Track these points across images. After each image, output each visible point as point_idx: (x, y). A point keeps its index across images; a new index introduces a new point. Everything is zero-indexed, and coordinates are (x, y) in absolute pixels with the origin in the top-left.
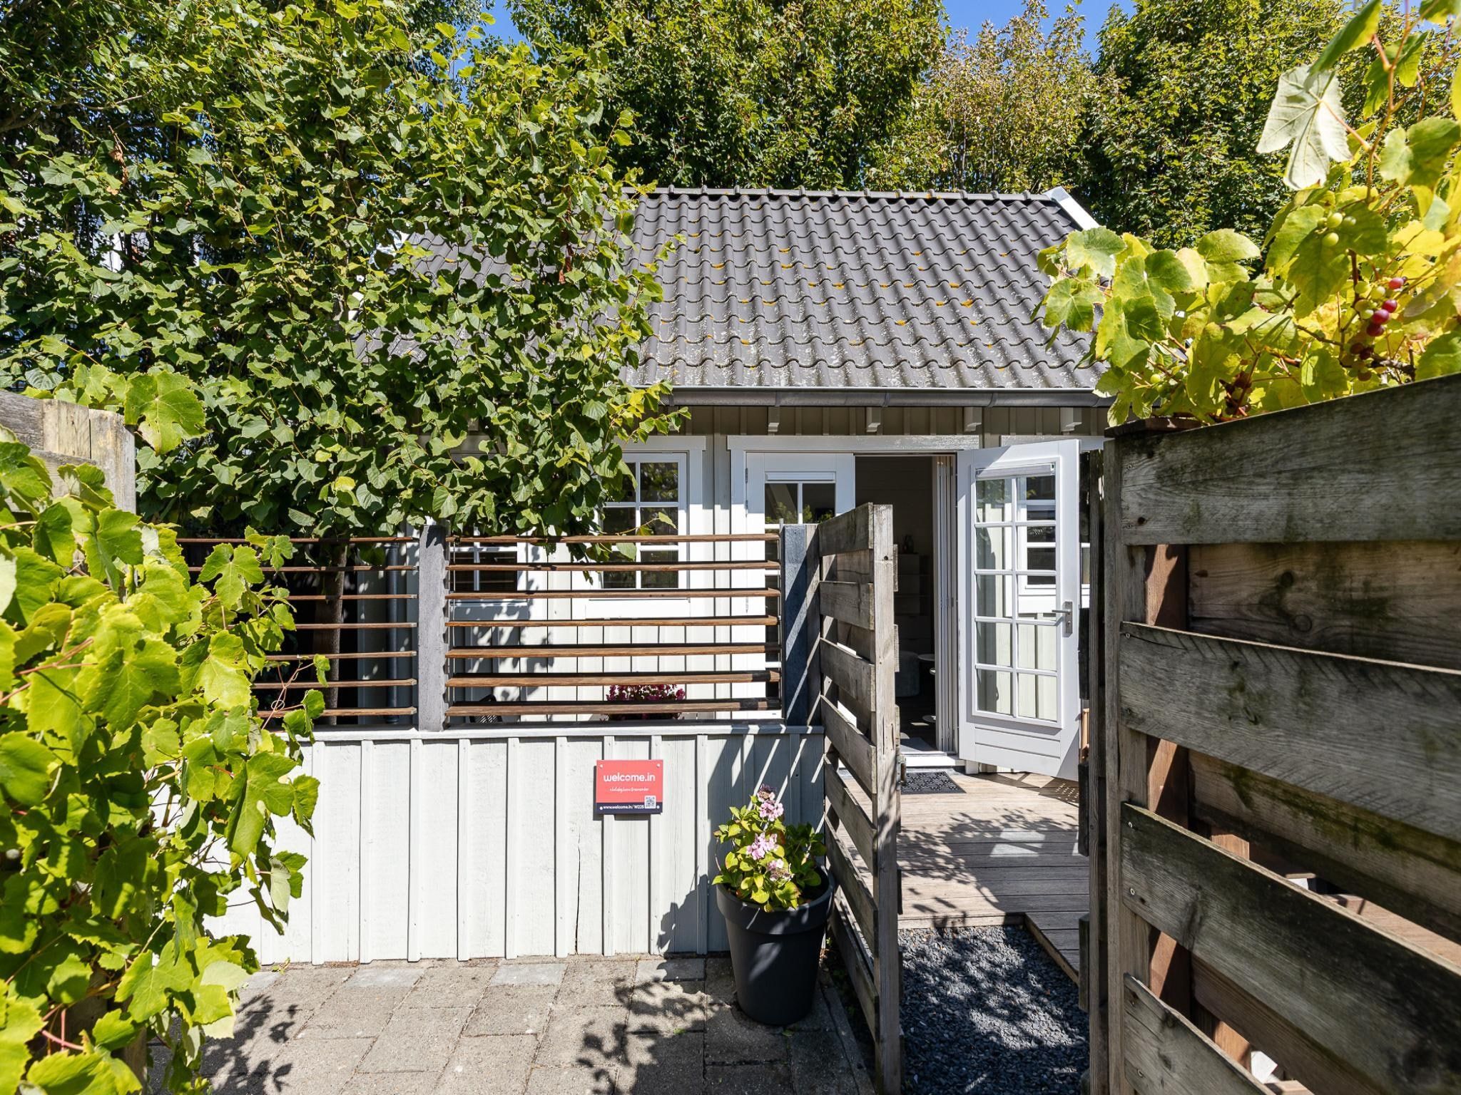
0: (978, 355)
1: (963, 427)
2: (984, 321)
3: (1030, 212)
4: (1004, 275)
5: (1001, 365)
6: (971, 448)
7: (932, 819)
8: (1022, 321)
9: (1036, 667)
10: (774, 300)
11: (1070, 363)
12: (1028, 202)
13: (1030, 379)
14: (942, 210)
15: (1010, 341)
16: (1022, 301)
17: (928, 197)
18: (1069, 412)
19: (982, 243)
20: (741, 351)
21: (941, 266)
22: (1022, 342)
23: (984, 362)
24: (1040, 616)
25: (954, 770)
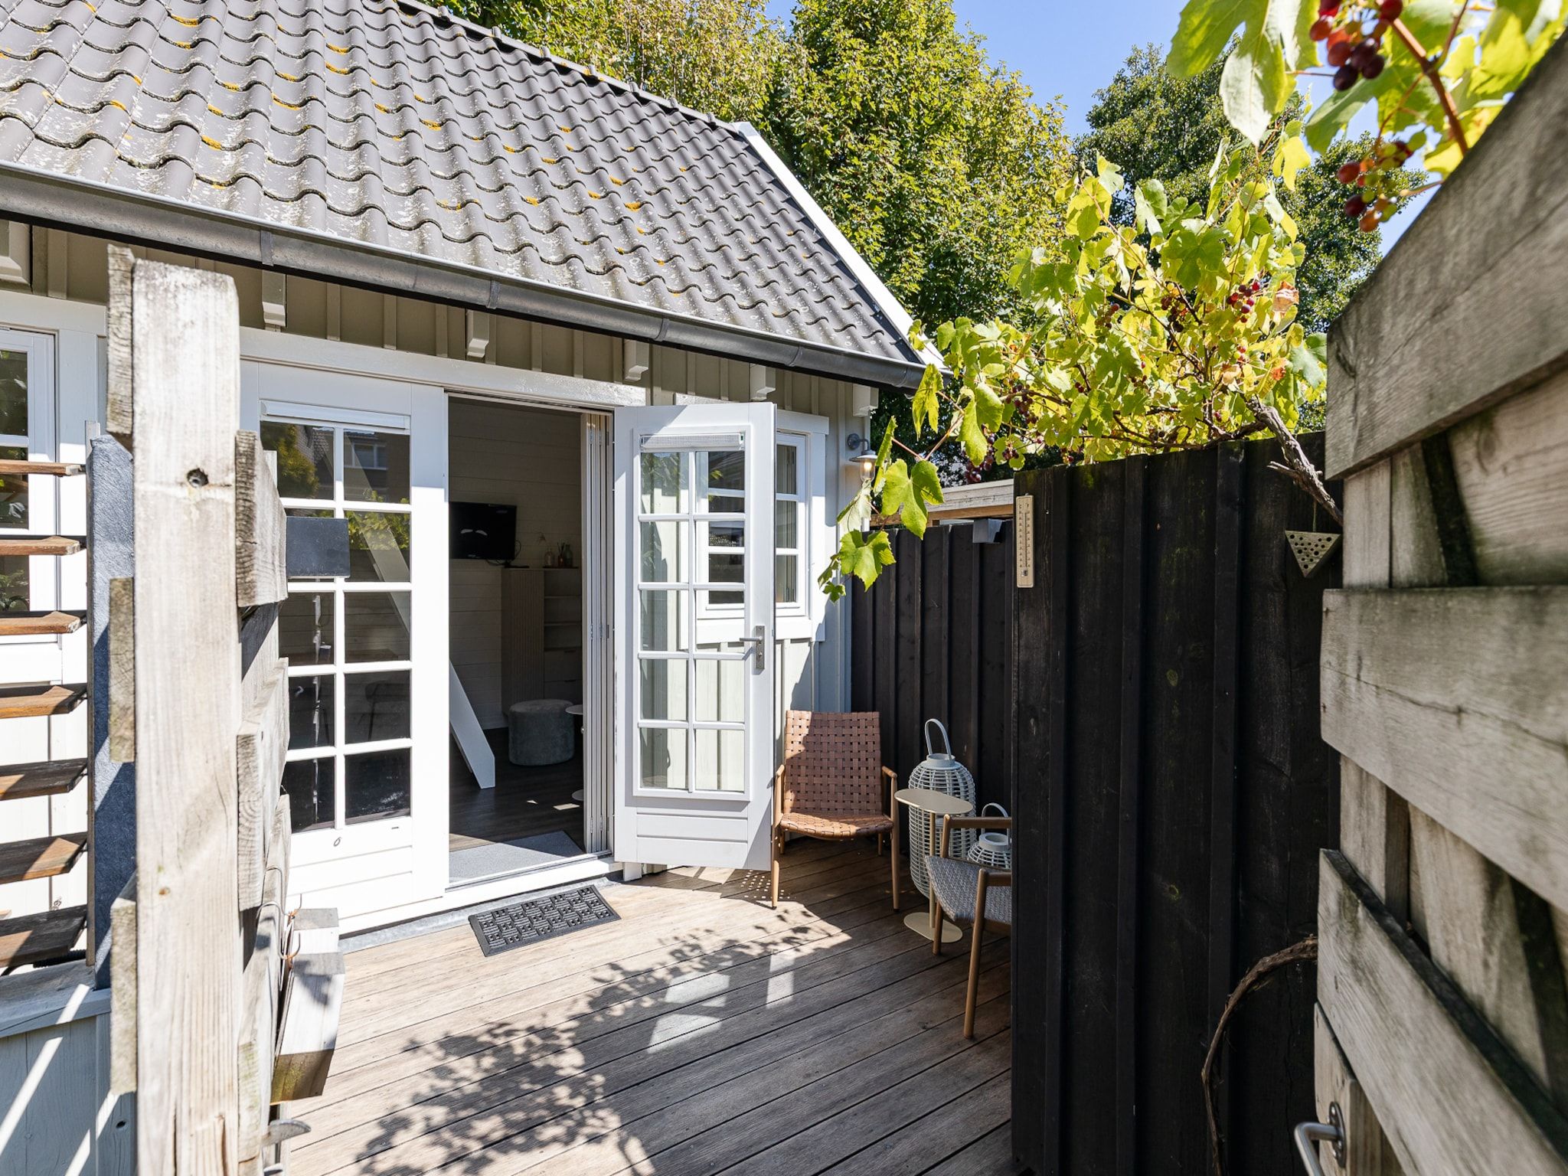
0: (643, 267)
1: (623, 374)
2: (655, 231)
3: (715, 137)
4: (682, 189)
5: (676, 288)
6: (635, 404)
7: (556, 993)
8: (704, 244)
9: (719, 719)
10: (298, 102)
11: (763, 305)
12: (713, 127)
13: (714, 314)
14: (605, 95)
15: (688, 263)
16: (704, 223)
17: (586, 74)
18: (760, 372)
19: (656, 146)
20: (195, 152)
21: (600, 153)
22: (704, 268)
23: (652, 278)
24: (724, 646)
25: (606, 880)
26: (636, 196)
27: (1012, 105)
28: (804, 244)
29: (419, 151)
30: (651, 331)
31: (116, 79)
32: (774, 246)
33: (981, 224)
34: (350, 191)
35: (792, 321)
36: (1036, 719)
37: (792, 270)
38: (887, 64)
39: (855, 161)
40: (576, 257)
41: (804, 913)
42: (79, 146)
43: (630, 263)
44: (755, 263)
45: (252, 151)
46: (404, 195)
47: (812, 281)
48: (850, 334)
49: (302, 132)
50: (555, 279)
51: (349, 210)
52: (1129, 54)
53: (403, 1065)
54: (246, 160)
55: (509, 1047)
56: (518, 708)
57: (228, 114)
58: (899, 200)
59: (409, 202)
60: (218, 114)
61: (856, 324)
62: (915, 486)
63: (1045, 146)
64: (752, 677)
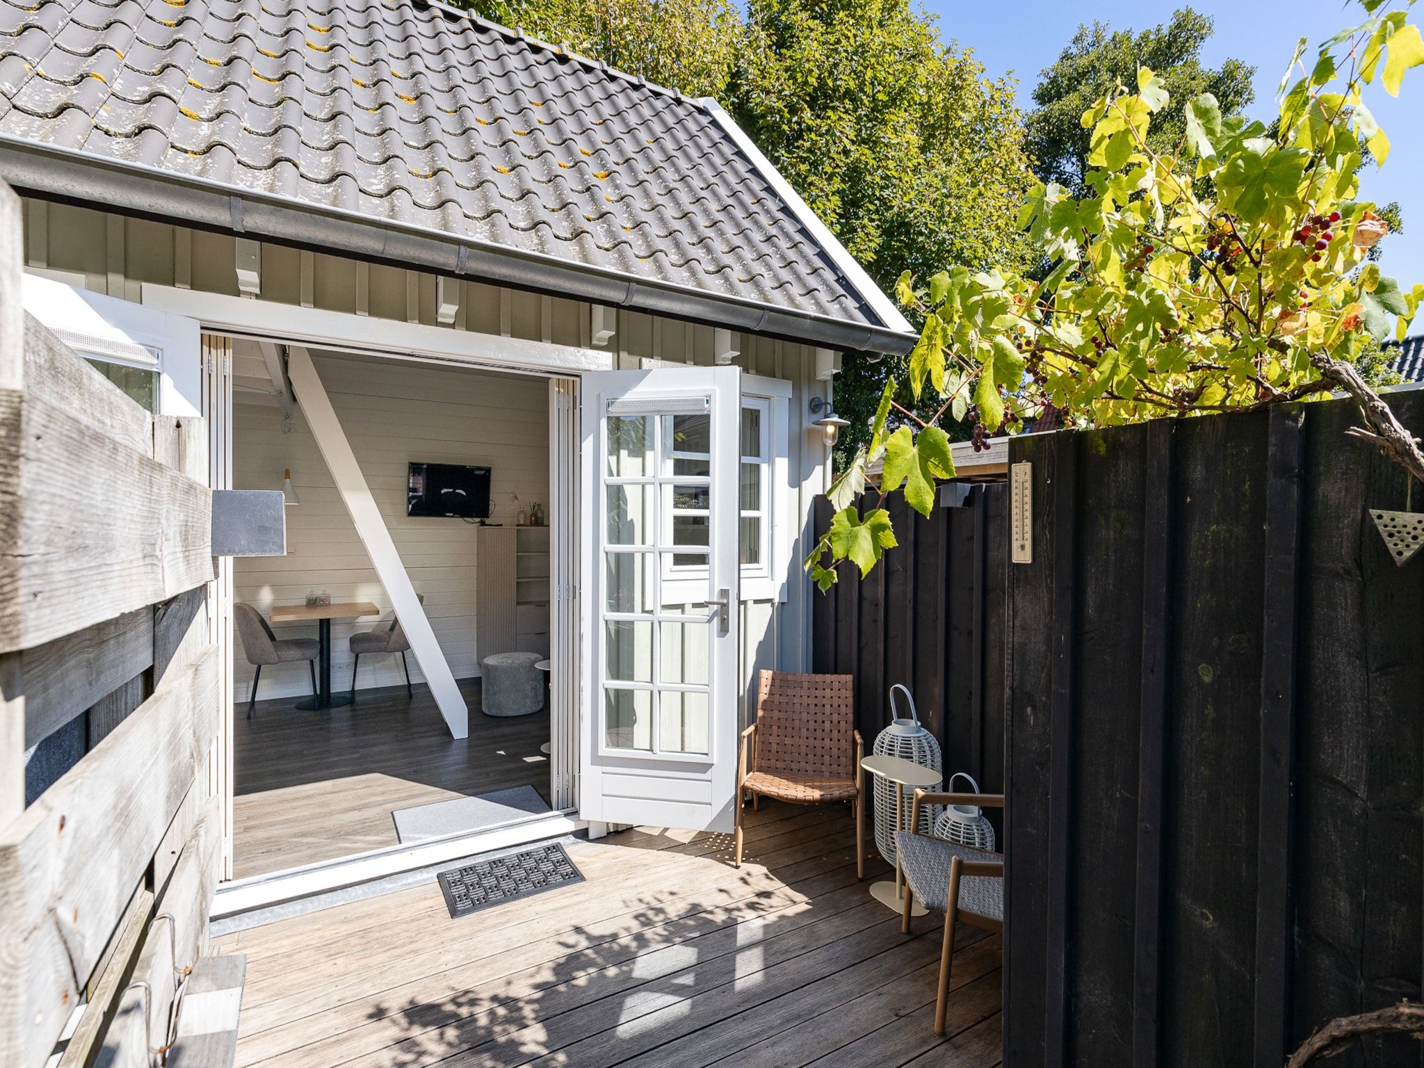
0: (610, 233)
1: (590, 338)
2: (622, 199)
3: (681, 112)
4: (649, 159)
5: (642, 254)
6: (601, 369)
7: (521, 962)
8: (670, 212)
9: (683, 681)
10: (277, 77)
11: (728, 269)
12: (679, 102)
13: (680, 279)
14: (575, 72)
15: (654, 230)
16: (670, 191)
17: (557, 52)
18: (725, 336)
19: (624, 120)
20: (172, 121)
21: (569, 126)
22: (670, 234)
23: (619, 243)
24: (688, 608)
25: (572, 838)
26: (604, 166)
27: (964, 80)
28: (767, 212)
29: (393, 122)
30: (617, 296)
31: (98, 54)
32: (739, 213)
33: (935, 196)
34: (324, 160)
35: (757, 286)
36: (1034, 707)
37: (757, 237)
38: (844, 42)
39: (813, 136)
40: (544, 223)
41: (767, 877)
42: (55, 116)
43: (598, 229)
44: (720, 230)
45: (228, 120)
46: (377, 163)
47: (776, 247)
48: (814, 298)
49: (279, 104)
50: (526, 244)
51: (321, 177)
52: (1076, 33)
53: (365, 1040)
54: (220, 129)
55: (472, 1019)
56: (491, 661)
57: (208, 87)
58: (854, 174)
59: (381, 170)
60: (198, 87)
61: (819, 288)
62: (920, 457)
63: (996, 120)
64: (716, 639)
